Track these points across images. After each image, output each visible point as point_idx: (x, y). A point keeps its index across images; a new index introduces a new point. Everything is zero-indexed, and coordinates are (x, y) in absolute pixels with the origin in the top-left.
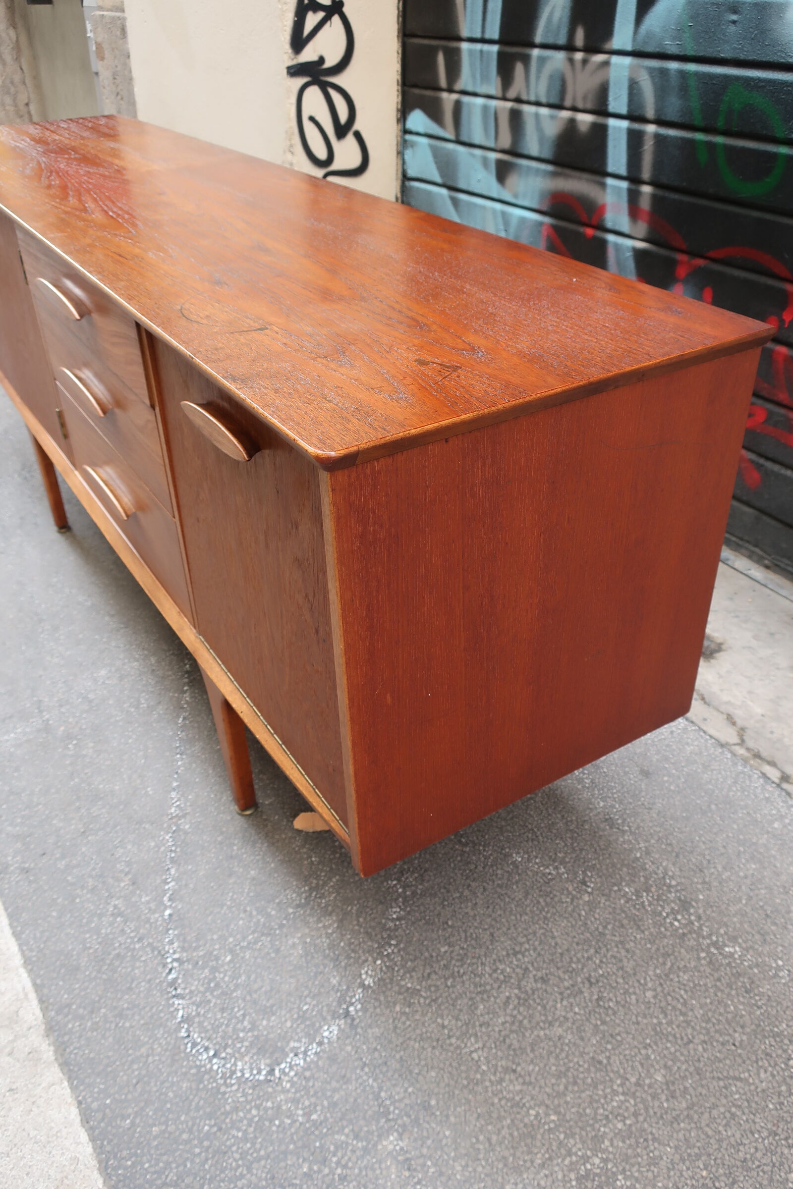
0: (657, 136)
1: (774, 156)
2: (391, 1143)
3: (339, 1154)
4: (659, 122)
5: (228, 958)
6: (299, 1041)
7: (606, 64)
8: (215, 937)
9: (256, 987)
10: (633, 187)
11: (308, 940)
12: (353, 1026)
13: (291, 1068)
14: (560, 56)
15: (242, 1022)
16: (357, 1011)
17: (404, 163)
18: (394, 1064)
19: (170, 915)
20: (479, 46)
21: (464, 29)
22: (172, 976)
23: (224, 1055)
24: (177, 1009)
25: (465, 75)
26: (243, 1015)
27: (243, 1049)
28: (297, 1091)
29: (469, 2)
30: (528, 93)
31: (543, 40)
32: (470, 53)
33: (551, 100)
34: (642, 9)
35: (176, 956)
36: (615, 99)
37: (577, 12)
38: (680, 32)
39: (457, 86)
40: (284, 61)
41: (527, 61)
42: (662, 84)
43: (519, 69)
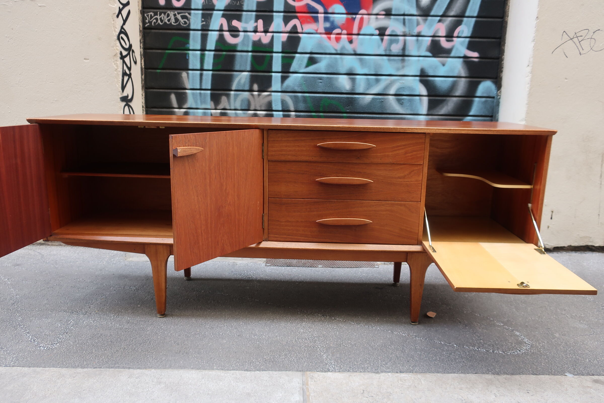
0: (296, 115)
2: (557, 335)
3: (558, 342)
4: (296, 111)
5: (481, 341)
6: (519, 338)
7: (270, 95)
8: (471, 341)
13: (528, 341)
14: (246, 93)
19: (457, 345)
20: (198, 91)
21: (188, 86)
22: (484, 351)
23: (520, 349)
24: (499, 353)
25: (190, 102)
26: (506, 343)
27: (519, 346)
28: (537, 342)
29: (190, 76)
30: (230, 106)
31: (236, 89)
32: (193, 94)
33: (243, 108)
34: (284, 79)
35: (476, 348)
36: (276, 106)
37: (253, 80)
38: (300, 85)
39: (185, 106)
40: (118, 95)
41: (228, 96)
42: (296, 101)
43: (224, 99)
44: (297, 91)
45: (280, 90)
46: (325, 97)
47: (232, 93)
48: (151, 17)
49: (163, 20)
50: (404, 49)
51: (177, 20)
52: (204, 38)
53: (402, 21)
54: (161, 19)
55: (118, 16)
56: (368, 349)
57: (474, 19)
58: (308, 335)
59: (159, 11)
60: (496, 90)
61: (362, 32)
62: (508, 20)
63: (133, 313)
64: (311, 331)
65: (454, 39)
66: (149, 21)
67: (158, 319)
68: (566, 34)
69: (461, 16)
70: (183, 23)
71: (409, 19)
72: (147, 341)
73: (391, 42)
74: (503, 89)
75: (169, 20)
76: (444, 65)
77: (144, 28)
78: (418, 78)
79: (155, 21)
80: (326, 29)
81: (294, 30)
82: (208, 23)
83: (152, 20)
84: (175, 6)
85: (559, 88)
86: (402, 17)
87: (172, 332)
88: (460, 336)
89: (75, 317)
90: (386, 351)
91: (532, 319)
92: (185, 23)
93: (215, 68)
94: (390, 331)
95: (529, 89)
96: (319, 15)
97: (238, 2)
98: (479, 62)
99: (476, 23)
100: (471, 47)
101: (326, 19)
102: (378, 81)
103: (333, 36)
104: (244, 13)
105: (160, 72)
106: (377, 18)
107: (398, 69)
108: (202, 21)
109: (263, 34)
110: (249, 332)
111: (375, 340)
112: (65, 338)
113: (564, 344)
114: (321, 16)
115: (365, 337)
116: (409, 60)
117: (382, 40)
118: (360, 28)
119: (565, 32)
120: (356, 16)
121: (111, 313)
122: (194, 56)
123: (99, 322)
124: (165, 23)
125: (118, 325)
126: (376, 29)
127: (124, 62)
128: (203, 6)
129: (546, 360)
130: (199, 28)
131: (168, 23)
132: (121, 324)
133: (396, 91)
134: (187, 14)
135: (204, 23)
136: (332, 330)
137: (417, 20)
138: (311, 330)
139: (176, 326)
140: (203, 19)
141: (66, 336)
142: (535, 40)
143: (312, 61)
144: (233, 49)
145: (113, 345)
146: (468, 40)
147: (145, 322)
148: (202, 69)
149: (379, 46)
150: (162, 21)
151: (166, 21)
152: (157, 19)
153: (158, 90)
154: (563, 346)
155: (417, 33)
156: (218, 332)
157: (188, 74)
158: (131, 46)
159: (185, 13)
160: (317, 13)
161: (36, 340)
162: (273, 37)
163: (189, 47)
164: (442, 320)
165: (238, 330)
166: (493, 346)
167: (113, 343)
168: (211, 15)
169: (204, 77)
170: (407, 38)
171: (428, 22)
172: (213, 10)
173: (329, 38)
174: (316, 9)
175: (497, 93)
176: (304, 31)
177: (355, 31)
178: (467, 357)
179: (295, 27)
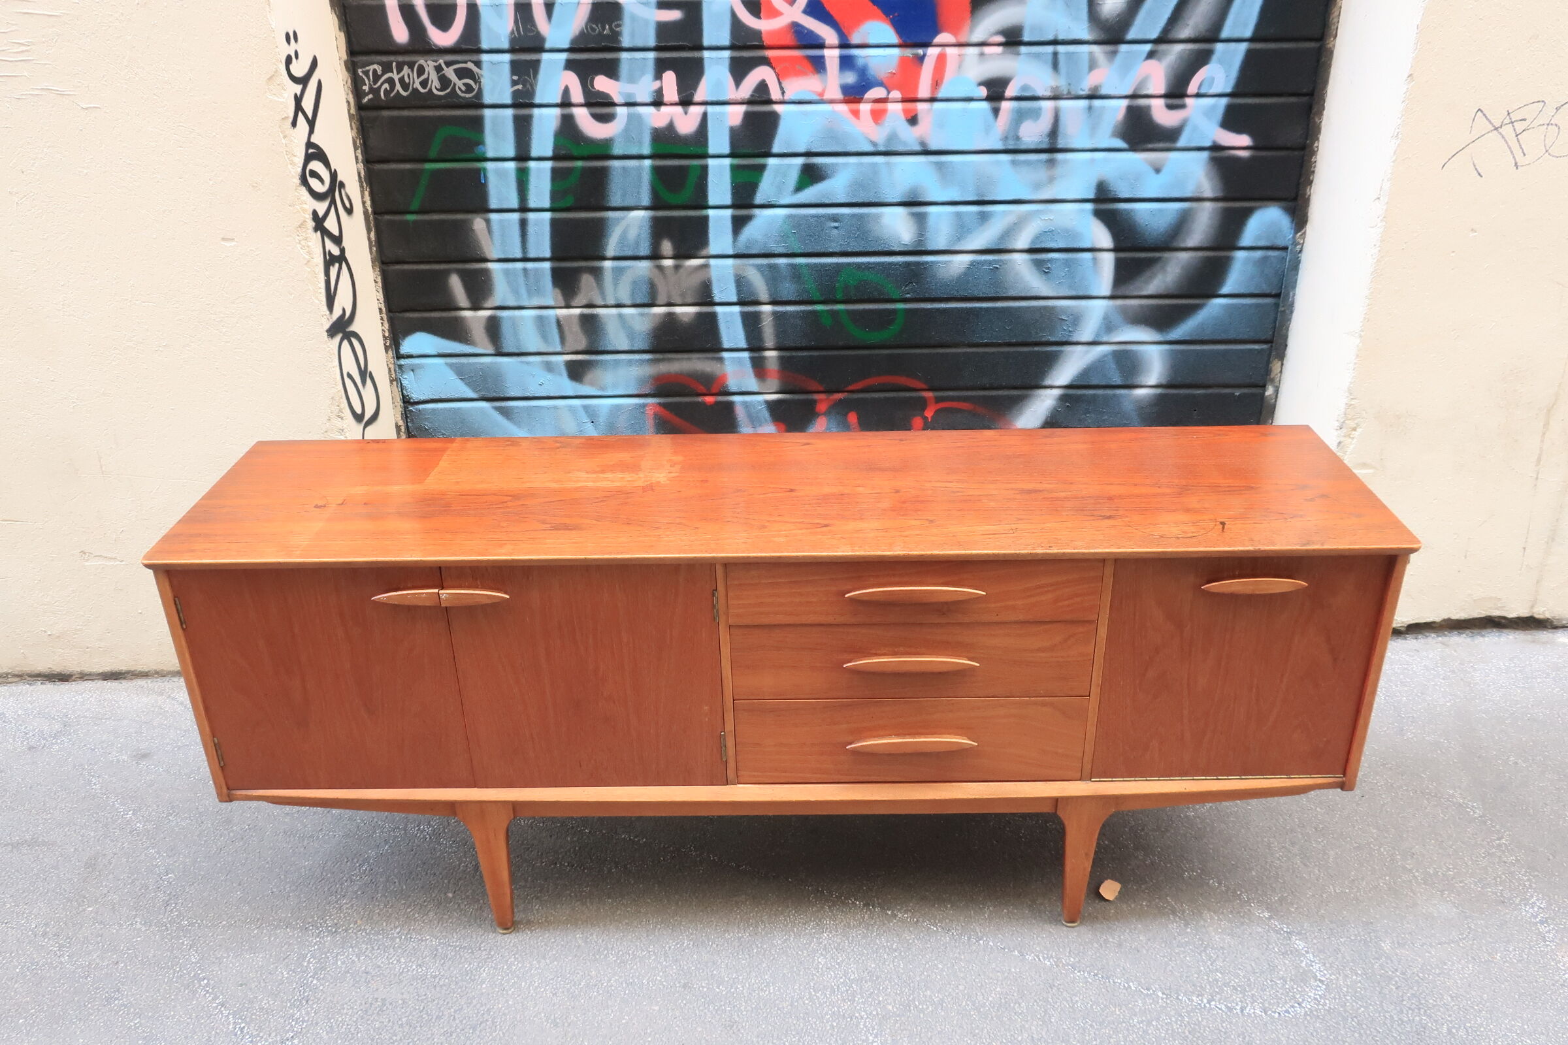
0: (775, 313)
1: (895, 311)
2: (1386, 946)
3: (1387, 970)
4: (774, 303)
5: (1218, 974)
6: (1302, 961)
7: (706, 266)
8: (1196, 976)
9: (1249, 968)
10: (756, 355)
11: (1220, 930)
12: (1299, 933)
13: (1322, 971)
14: (645, 265)
15: (1276, 984)
16: (1287, 928)
17: (402, 388)
18: (1331, 926)
19: (1163, 993)
20: (519, 265)
21: (492, 251)
22: (1223, 1007)
23: (1301, 1000)
24: (1254, 1013)
25: (501, 292)
26: (1271, 981)
27: (1300, 989)
28: (1339, 974)
29: (495, 227)
30: (604, 299)
31: (618, 254)
32: (507, 272)
33: (638, 301)
34: (739, 223)
35: (1205, 1001)
36: (721, 292)
37: (659, 229)
38: (784, 237)
39: (489, 303)
40: (322, 324)
41: (597, 273)
42: (772, 275)
43: (586, 280)
44: (776, 252)
45: (731, 252)
46: (849, 264)
47: (607, 264)
48: (377, 77)
49: (409, 83)
50: (1054, 133)
51: (445, 82)
52: (523, 127)
53: (1050, 58)
54: (402, 80)
55: (294, 124)
56: (971, 1016)
57: (1244, 46)
58: (836, 977)
59: (394, 60)
60: (1293, 231)
61: (941, 94)
62: (1334, 46)
63: (440, 923)
64: (843, 961)
65: (1188, 101)
66: (371, 88)
67: (499, 938)
68: (1484, 115)
69: (1211, 37)
70: (463, 88)
71: (1067, 54)
72: (485, 1016)
73: (1020, 117)
74: (1310, 228)
75: (424, 84)
76: (1158, 171)
77: (360, 107)
78: (1089, 207)
79: (386, 86)
80: (846, 89)
81: (761, 95)
82: (528, 86)
83: (379, 84)
84: (435, 45)
85: (1453, 254)
86: (1049, 49)
87: (536, 984)
88: (1171, 960)
89: (315, 944)
90: (1008, 1023)
91: (1335, 891)
92: (469, 89)
93: (557, 205)
94: (1017, 953)
95: (1375, 261)
96: (827, 53)
97: (607, 27)
98: (1251, 159)
99: (1250, 56)
100: (1232, 120)
101: (846, 63)
102: (984, 218)
103: (865, 108)
104: (624, 56)
105: (415, 222)
106: (982, 54)
107: (1038, 186)
108: (514, 83)
109: (679, 109)
110: (705, 973)
111: (983, 984)
112: (306, 1019)
113: (1399, 977)
114: (832, 56)
115: (962, 975)
116: (1066, 161)
117: (996, 111)
118: (936, 83)
119: (1482, 111)
120: (924, 49)
121: (392, 926)
122: (501, 174)
123: (371, 959)
124: (415, 90)
125: (414, 967)
126: (980, 84)
127: (325, 233)
128: (513, 40)
129: (1354, 1032)
130: (509, 101)
131: (422, 90)
132: (419, 963)
133: (1033, 242)
134: (470, 65)
135: (520, 87)
136: (888, 954)
137: (1091, 53)
138: (842, 956)
139: (543, 961)
140: (515, 78)
141: (308, 1013)
142: (1400, 136)
143: (811, 175)
144: (602, 151)
145: (415, 1034)
146: (1224, 101)
147: (472, 953)
148: (523, 209)
149: (988, 130)
150: (405, 86)
151: (417, 85)
152: (391, 81)
153: (415, 267)
154: (1396, 982)
155: (1089, 90)
156: (638, 978)
157: (488, 221)
158: (334, 176)
159: (466, 62)
160: (822, 46)
161: (244, 1027)
162: (705, 116)
163: (484, 153)
164: (1133, 906)
165: (680, 965)
166: (1244, 991)
167: (415, 1028)
168: (536, 65)
169: (531, 230)
170: (1063, 104)
171: (1119, 58)
172: (541, 50)
173: (856, 113)
174: (817, 37)
175: (1294, 237)
176: (787, 97)
177: (924, 91)
178: (1184, 1033)
179: (762, 87)
